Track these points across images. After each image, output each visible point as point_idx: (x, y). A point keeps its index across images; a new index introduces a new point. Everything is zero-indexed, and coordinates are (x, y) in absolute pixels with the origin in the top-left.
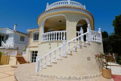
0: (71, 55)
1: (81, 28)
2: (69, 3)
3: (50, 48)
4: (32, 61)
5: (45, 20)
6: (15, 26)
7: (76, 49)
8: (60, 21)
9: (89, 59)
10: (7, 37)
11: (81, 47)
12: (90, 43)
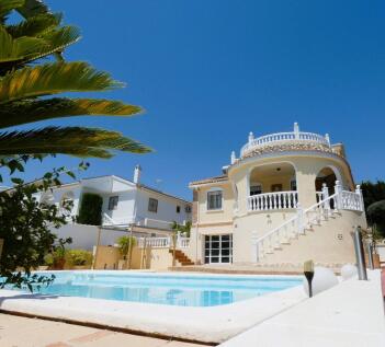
0: (312, 230)
1: (324, 185)
2: (297, 137)
3: (270, 222)
4: (207, 261)
5: (251, 169)
6: (137, 171)
7: (319, 222)
8: (279, 169)
9: (340, 237)
10: (114, 200)
11: (326, 218)
12: (342, 212)
